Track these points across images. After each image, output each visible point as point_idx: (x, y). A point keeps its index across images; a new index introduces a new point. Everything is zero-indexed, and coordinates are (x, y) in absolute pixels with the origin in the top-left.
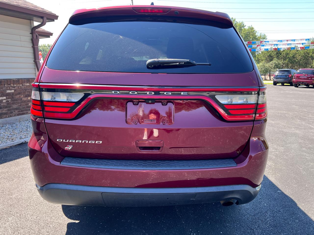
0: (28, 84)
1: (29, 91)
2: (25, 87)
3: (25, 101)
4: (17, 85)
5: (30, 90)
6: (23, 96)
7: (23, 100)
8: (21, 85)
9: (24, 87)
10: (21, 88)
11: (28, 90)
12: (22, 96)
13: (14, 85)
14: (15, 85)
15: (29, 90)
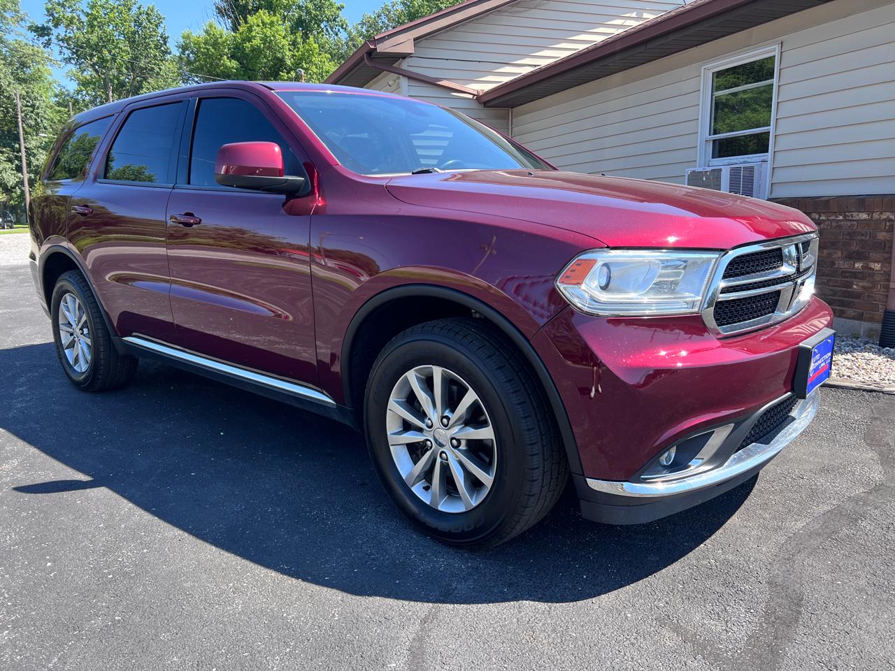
0: (864, 216)
1: (862, 240)
2: (853, 225)
3: (843, 272)
4: (830, 218)
5: (866, 237)
6: (840, 256)
7: (836, 266)
8: (841, 218)
9: (849, 223)
10: (840, 227)
11: (859, 238)
12: (836, 253)
13: (820, 216)
14: (823, 218)
15: (864, 238)
